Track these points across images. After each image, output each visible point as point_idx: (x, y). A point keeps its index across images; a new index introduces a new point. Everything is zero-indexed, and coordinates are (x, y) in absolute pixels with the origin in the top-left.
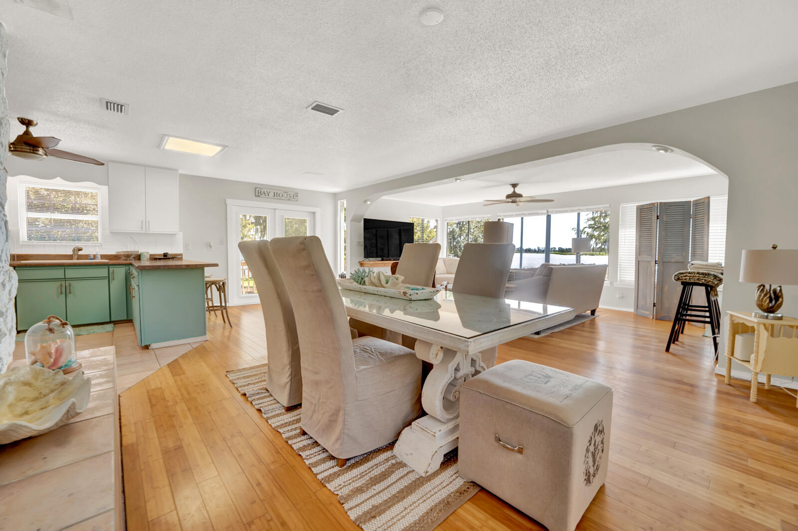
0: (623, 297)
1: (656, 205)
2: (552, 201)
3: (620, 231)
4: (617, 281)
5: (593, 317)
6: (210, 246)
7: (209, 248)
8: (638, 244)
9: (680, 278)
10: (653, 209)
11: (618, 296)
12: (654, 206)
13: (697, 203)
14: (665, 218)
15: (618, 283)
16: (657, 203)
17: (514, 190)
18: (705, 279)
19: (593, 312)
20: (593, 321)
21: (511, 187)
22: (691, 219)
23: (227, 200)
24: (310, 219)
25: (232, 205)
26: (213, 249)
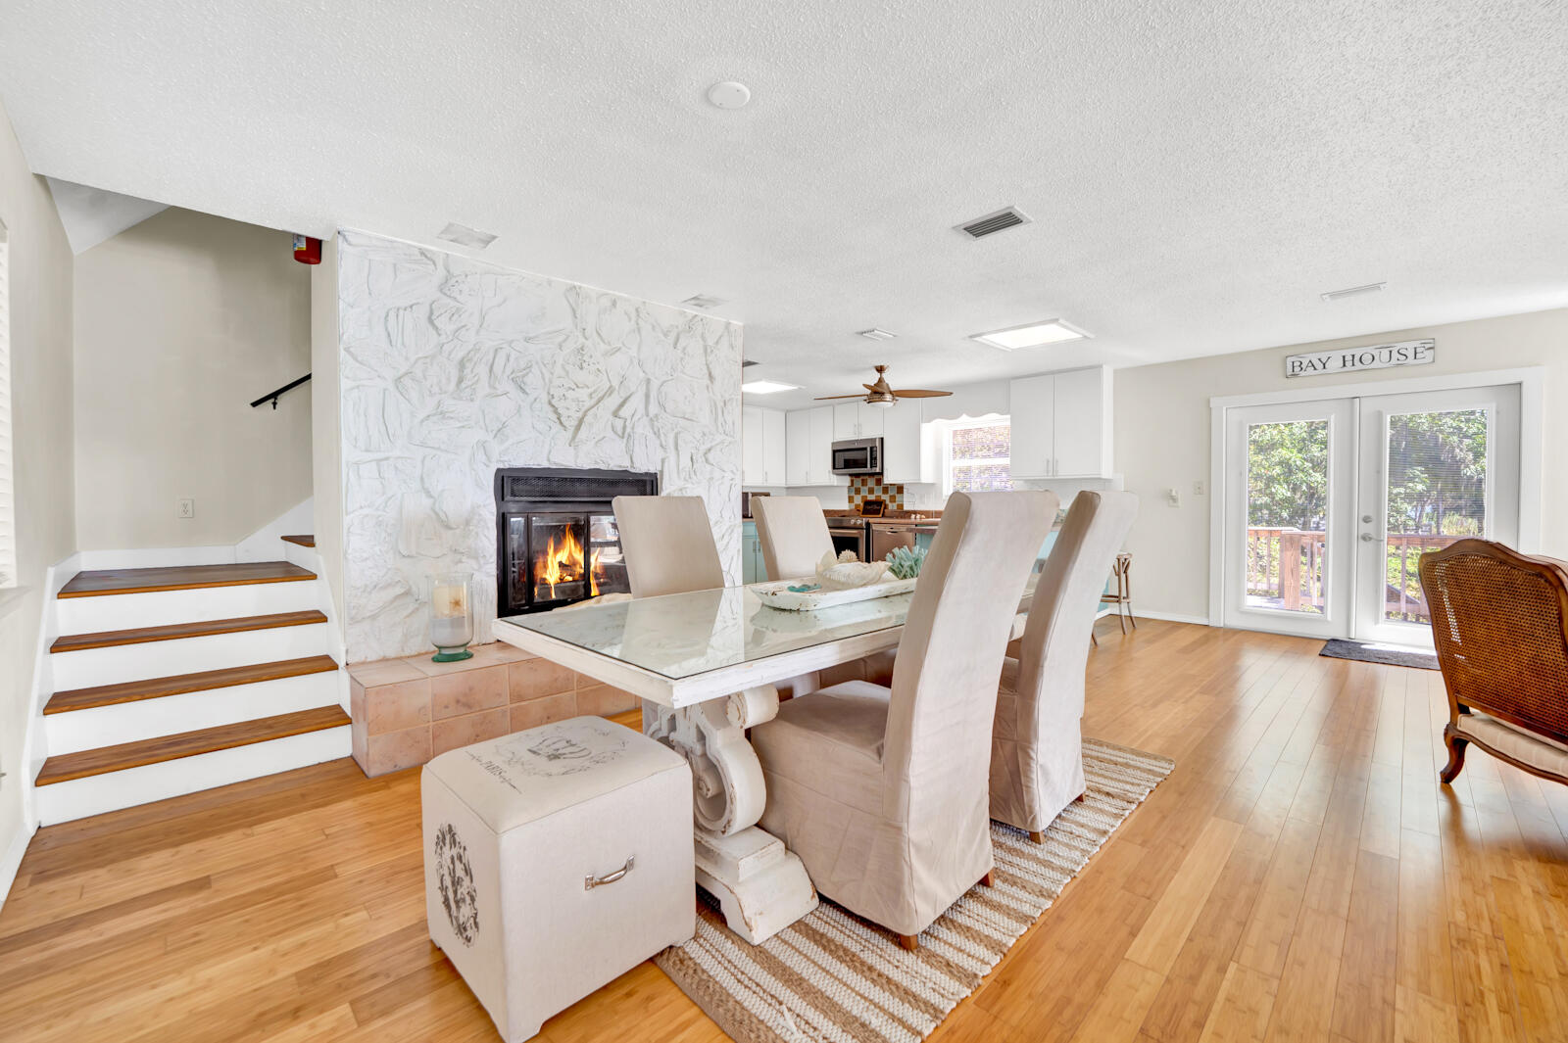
6: (1174, 499)
7: (1171, 501)
23: (1212, 400)
24: (1498, 413)
25: (1224, 408)
26: (1180, 503)
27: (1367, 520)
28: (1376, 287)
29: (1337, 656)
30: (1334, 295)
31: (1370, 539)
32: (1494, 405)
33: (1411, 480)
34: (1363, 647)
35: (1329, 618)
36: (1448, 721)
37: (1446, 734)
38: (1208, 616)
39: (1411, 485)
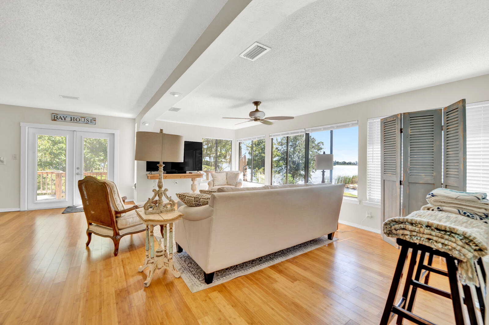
0: (372, 217)
1: (399, 117)
2: (292, 118)
3: (368, 147)
4: (366, 200)
5: (330, 241)
6: (2, 162)
8: (383, 161)
9: (394, 231)
10: (396, 121)
11: (367, 216)
12: (397, 118)
13: (449, 111)
14: (410, 131)
15: (367, 202)
16: (401, 114)
17: (257, 108)
18: (443, 241)
19: (330, 236)
20: (330, 245)
21: (253, 105)
22: (443, 131)
23: (21, 123)
24: (110, 140)
25: (27, 128)
26: (5, 163)
27: (78, 168)
28: (77, 98)
29: (69, 212)
30: (64, 97)
31: (79, 174)
32: (109, 138)
33: (100, 156)
34: (77, 207)
35: (67, 200)
36: (87, 228)
37: (87, 232)
38: (20, 207)
39: (100, 157)
